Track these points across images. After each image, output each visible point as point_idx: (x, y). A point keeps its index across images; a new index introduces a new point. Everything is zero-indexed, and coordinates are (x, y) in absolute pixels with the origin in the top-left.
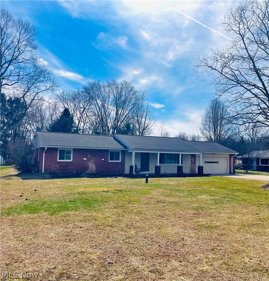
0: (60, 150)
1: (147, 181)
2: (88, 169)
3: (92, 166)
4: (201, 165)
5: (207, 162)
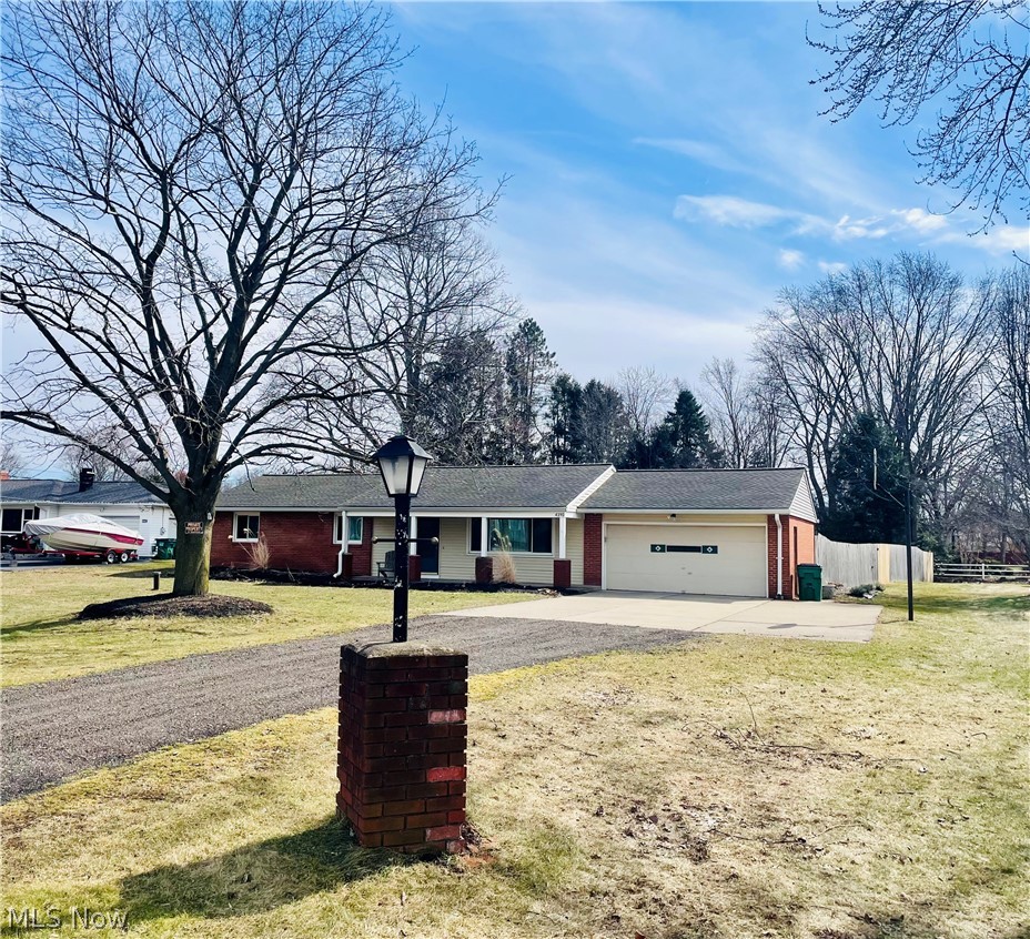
0: (239, 517)
4: (562, 557)
5: (663, 548)
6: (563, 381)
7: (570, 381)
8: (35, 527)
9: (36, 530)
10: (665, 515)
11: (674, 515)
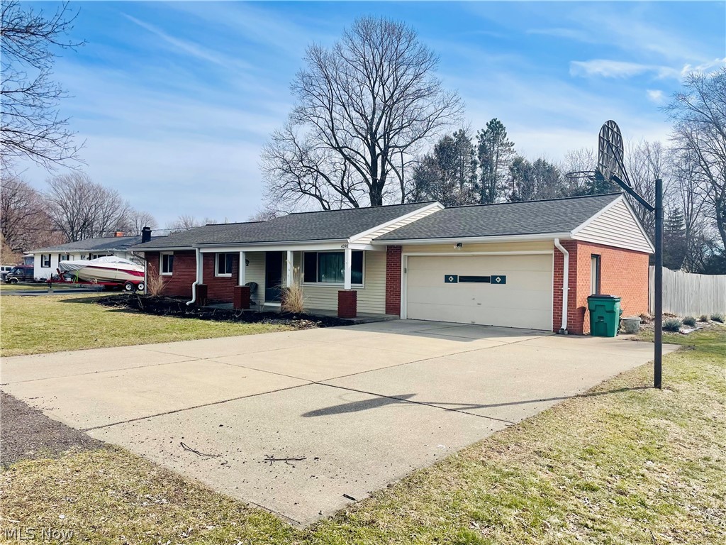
0: (164, 256)
5: (456, 279)
6: (518, 162)
7: (524, 162)
8: (66, 266)
9: (68, 268)
10: (451, 245)
11: (459, 245)
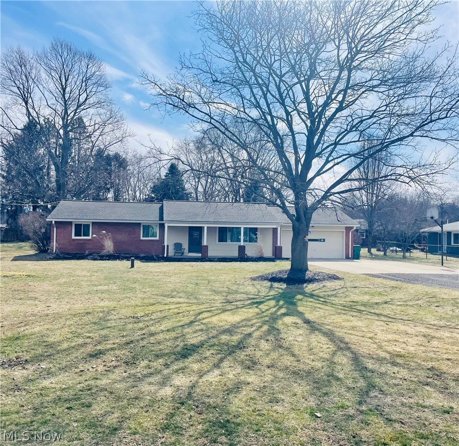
0: (75, 224)
1: (133, 266)
2: (104, 249)
3: (109, 246)
4: (279, 245)
